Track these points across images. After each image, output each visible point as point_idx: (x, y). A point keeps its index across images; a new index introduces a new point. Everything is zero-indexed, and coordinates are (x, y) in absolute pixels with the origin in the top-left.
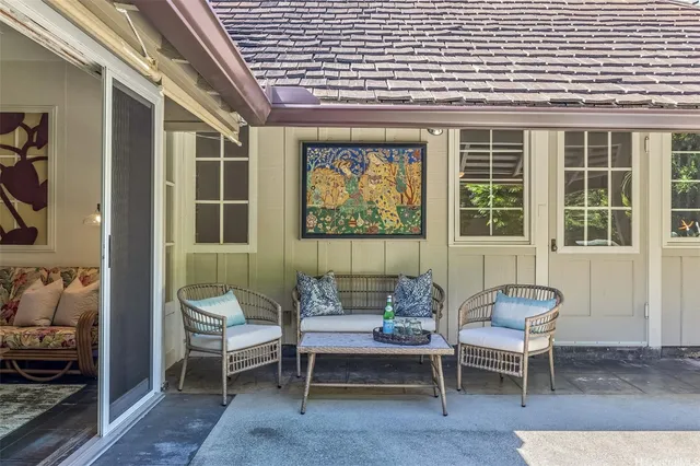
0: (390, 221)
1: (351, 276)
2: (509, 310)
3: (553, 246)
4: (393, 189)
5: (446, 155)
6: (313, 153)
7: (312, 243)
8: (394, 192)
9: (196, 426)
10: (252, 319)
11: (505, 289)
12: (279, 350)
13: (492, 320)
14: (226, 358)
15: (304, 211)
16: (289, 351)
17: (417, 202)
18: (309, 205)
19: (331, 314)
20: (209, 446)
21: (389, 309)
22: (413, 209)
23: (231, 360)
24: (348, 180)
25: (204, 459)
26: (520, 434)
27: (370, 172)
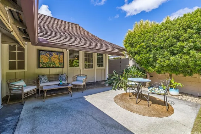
0: (57, 65)
1: (49, 75)
2: (79, 79)
3: (83, 69)
4: (58, 59)
5: (67, 54)
6: (41, 52)
7: (41, 69)
8: (58, 60)
9: (17, 111)
10: (28, 85)
11: (78, 75)
12: (36, 90)
13: (77, 80)
14: (23, 94)
15: (39, 63)
16: (38, 90)
17: (62, 62)
18: (40, 62)
19: (46, 82)
20: (23, 115)
21: (61, 80)
22: (61, 63)
23: (24, 94)
24: (49, 58)
25: (22, 118)
26: (84, 97)
27: (53, 56)
